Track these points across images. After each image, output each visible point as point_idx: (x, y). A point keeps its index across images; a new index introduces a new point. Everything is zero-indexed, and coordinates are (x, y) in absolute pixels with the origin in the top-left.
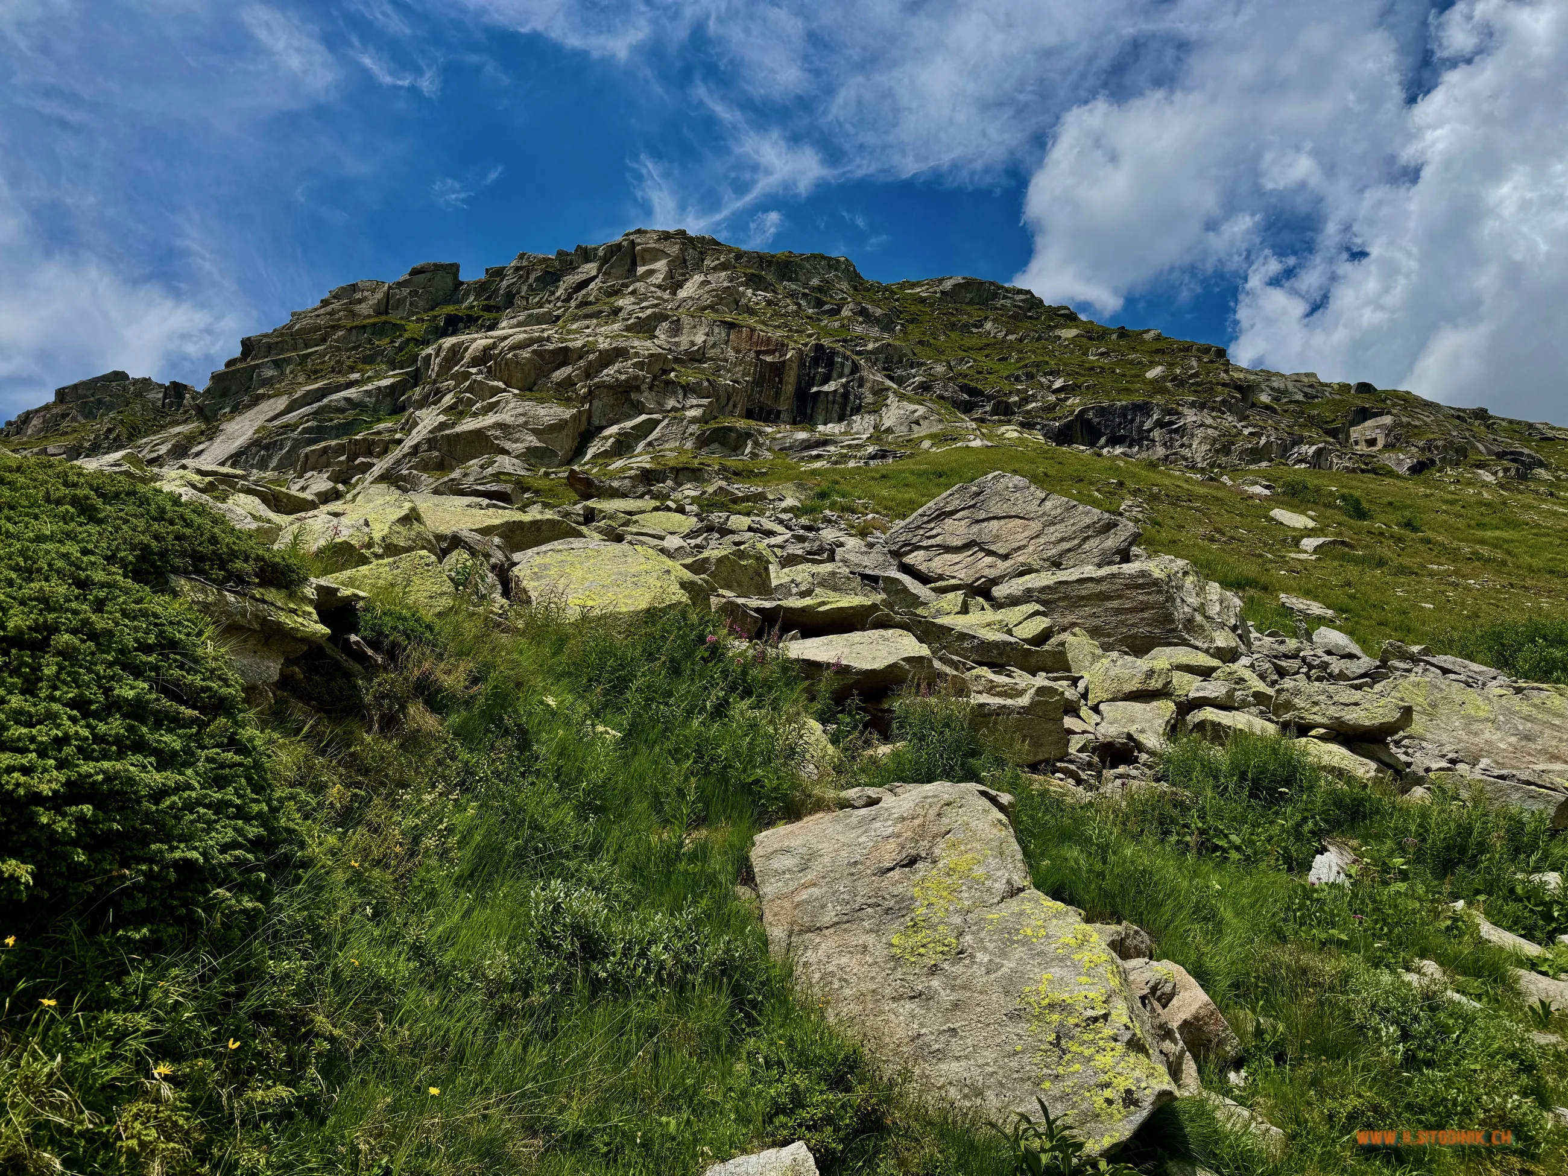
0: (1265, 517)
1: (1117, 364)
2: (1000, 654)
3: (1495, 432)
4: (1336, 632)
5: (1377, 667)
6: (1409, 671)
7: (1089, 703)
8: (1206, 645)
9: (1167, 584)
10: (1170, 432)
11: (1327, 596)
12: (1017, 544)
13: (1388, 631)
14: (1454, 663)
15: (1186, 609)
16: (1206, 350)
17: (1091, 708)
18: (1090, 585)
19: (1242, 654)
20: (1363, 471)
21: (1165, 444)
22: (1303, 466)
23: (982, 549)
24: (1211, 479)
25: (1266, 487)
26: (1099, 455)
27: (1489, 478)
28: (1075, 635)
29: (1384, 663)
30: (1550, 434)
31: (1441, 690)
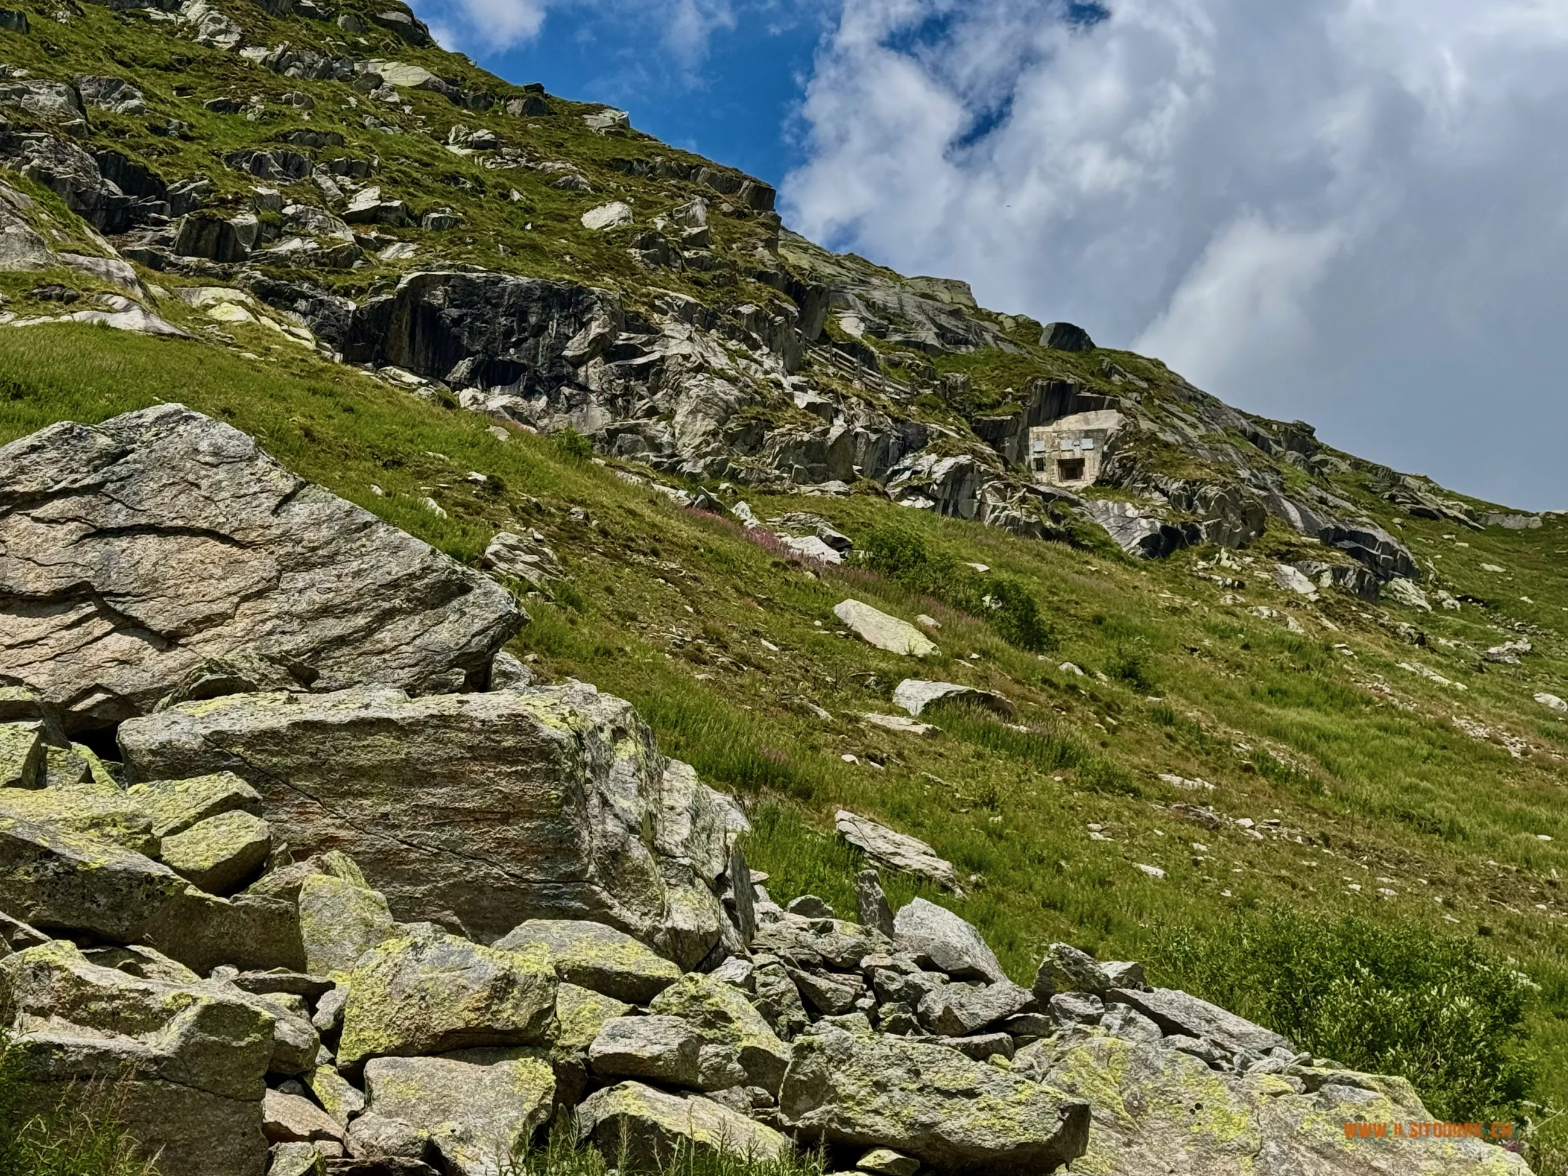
0: (824, 616)
1: (518, 176)
2: (116, 908)
3: (1324, 483)
4: (949, 915)
5: (1027, 1007)
6: (1093, 1020)
7: (341, 1058)
8: (648, 923)
9: (572, 756)
10: (628, 373)
11: (940, 825)
12: (205, 609)
13: (1064, 924)
14: (1188, 1010)
15: (612, 826)
16: (730, 184)
17: (343, 1072)
18: (384, 739)
19: (728, 952)
20: (1048, 535)
21: (611, 402)
22: (921, 503)
23: (105, 612)
24: (711, 506)
25: (835, 544)
26: (450, 404)
27: (1302, 585)
28: (327, 869)
29: (1042, 1000)
30: (1432, 503)
31: (1156, 1071)
